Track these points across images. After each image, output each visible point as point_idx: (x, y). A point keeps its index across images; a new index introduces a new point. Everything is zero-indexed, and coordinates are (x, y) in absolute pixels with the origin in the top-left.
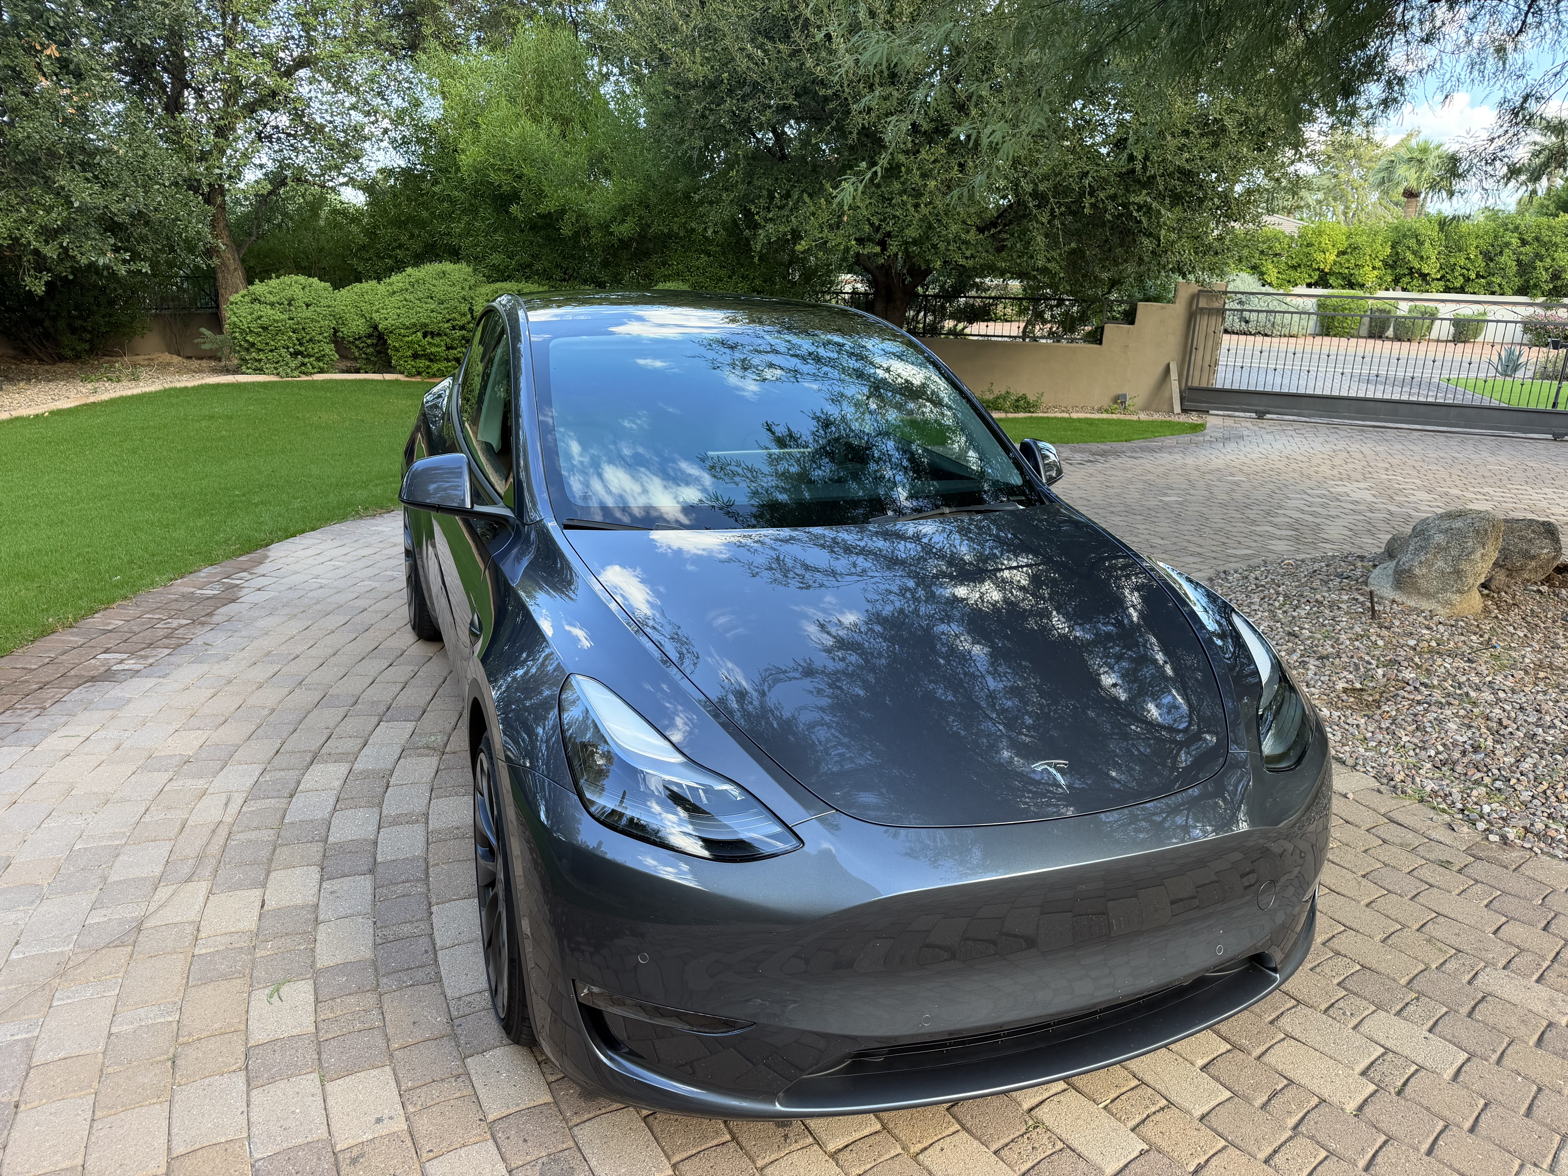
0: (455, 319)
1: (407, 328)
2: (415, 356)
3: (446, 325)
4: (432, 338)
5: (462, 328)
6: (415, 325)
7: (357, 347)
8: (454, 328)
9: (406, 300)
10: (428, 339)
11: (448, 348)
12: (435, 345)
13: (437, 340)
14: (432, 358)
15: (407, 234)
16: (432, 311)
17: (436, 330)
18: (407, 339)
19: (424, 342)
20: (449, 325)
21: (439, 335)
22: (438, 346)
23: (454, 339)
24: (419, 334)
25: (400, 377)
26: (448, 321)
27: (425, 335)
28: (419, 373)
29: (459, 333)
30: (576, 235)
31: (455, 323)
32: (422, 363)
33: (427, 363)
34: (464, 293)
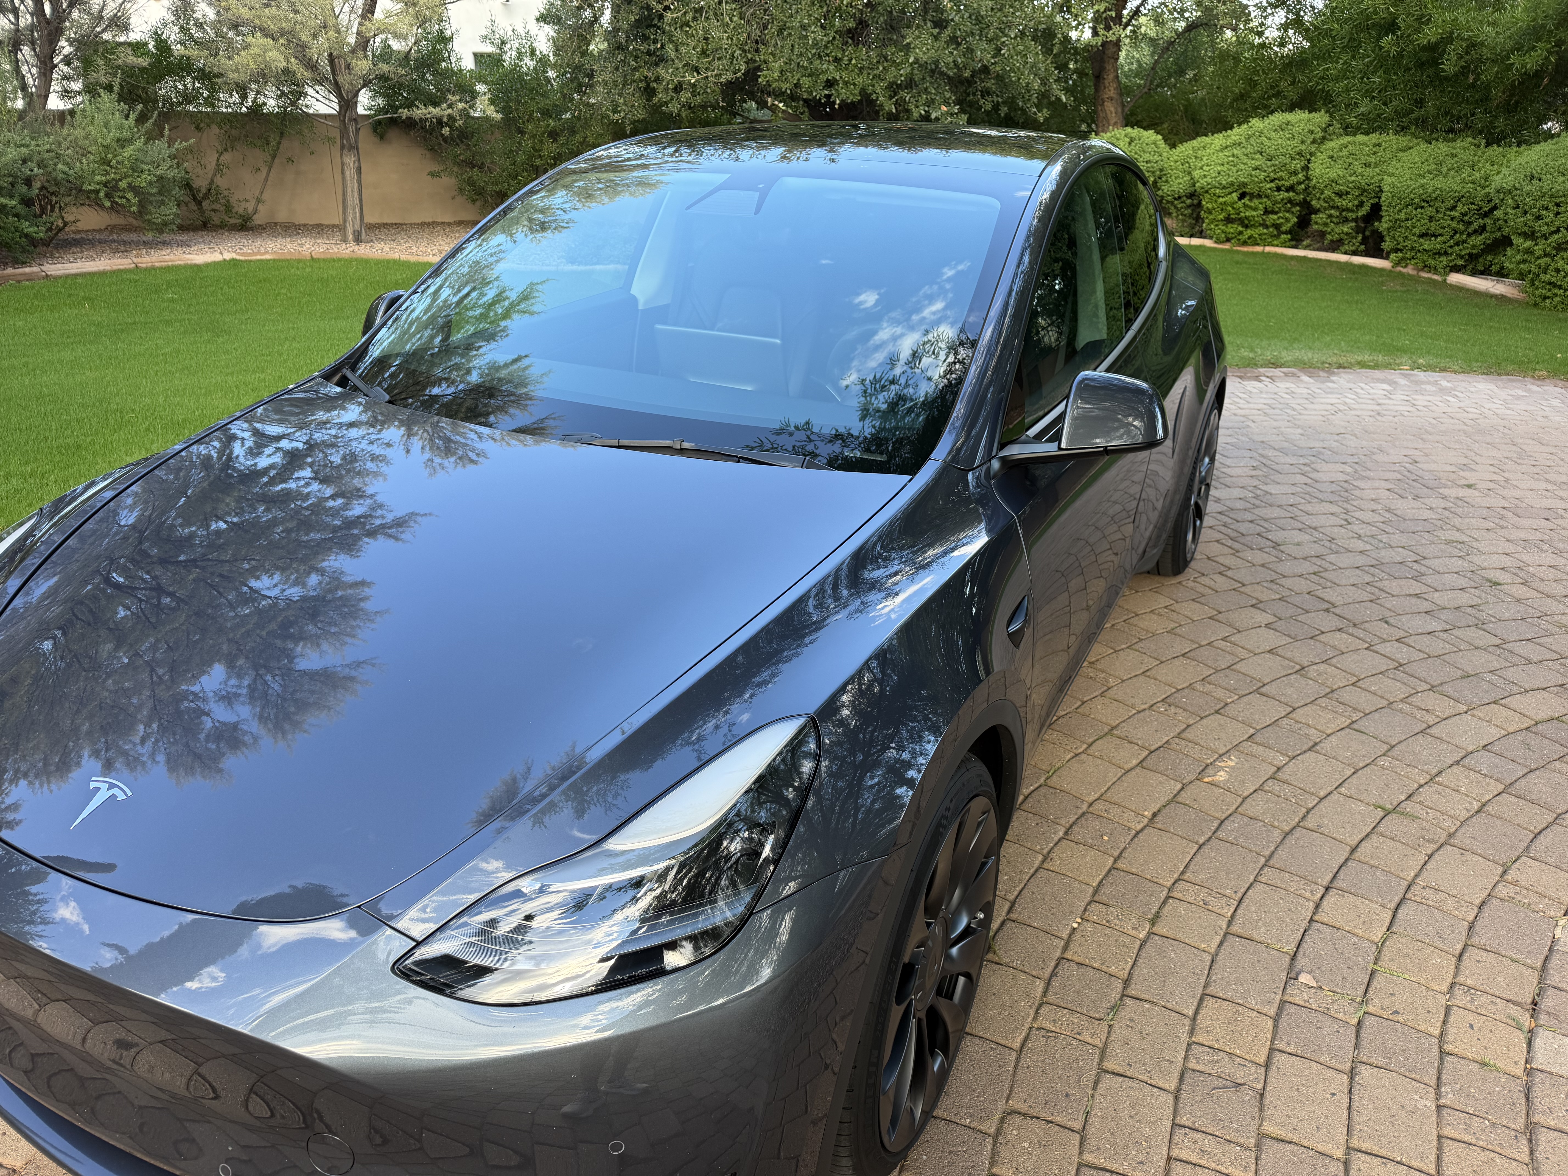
0: (1281, 179)
1: (1224, 188)
2: (1228, 220)
3: (1268, 186)
4: (1250, 200)
5: (1290, 189)
6: (1232, 184)
7: (1176, 207)
8: (1279, 189)
9: (1233, 156)
10: (1246, 200)
11: (1267, 212)
12: (1251, 208)
13: (1256, 202)
14: (1245, 223)
15: (1290, 79)
16: (1256, 169)
17: (1255, 190)
18: (1221, 200)
19: (1240, 204)
20: (1273, 185)
21: (1259, 196)
22: (1255, 209)
23: (1276, 202)
24: (1235, 196)
25: (1208, 243)
26: (1272, 181)
27: (1242, 196)
28: (1228, 240)
29: (1284, 195)
30: (1464, 71)
31: (1280, 183)
32: (1232, 229)
33: (1240, 228)
34: (1303, 147)
